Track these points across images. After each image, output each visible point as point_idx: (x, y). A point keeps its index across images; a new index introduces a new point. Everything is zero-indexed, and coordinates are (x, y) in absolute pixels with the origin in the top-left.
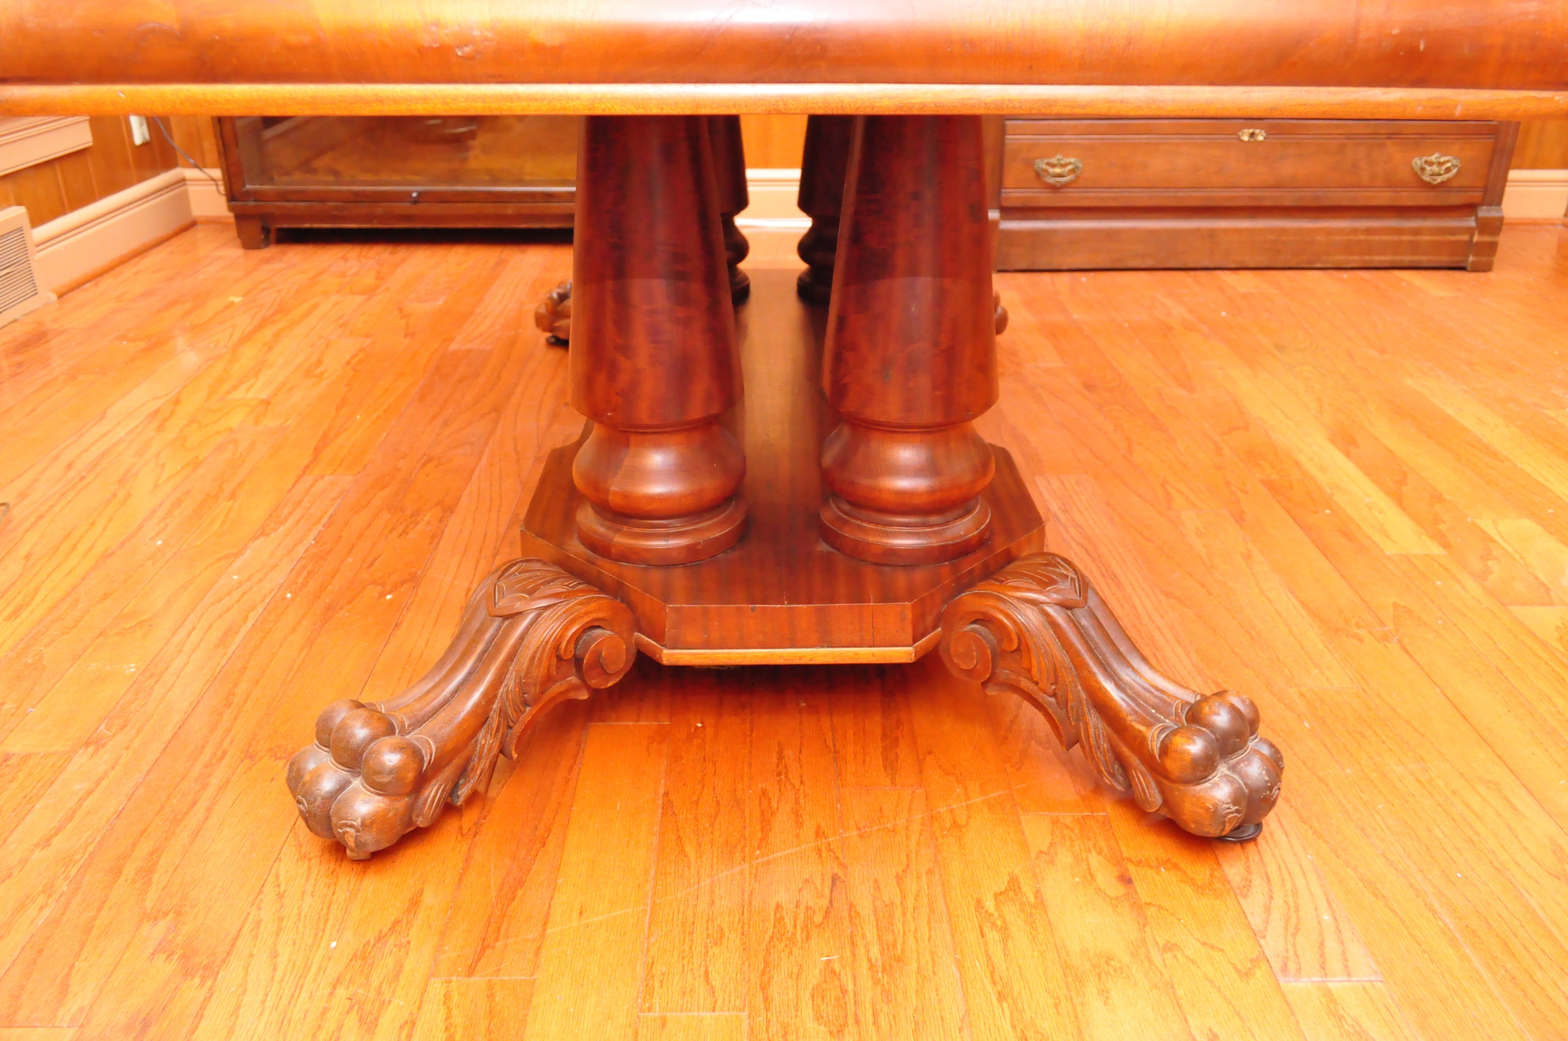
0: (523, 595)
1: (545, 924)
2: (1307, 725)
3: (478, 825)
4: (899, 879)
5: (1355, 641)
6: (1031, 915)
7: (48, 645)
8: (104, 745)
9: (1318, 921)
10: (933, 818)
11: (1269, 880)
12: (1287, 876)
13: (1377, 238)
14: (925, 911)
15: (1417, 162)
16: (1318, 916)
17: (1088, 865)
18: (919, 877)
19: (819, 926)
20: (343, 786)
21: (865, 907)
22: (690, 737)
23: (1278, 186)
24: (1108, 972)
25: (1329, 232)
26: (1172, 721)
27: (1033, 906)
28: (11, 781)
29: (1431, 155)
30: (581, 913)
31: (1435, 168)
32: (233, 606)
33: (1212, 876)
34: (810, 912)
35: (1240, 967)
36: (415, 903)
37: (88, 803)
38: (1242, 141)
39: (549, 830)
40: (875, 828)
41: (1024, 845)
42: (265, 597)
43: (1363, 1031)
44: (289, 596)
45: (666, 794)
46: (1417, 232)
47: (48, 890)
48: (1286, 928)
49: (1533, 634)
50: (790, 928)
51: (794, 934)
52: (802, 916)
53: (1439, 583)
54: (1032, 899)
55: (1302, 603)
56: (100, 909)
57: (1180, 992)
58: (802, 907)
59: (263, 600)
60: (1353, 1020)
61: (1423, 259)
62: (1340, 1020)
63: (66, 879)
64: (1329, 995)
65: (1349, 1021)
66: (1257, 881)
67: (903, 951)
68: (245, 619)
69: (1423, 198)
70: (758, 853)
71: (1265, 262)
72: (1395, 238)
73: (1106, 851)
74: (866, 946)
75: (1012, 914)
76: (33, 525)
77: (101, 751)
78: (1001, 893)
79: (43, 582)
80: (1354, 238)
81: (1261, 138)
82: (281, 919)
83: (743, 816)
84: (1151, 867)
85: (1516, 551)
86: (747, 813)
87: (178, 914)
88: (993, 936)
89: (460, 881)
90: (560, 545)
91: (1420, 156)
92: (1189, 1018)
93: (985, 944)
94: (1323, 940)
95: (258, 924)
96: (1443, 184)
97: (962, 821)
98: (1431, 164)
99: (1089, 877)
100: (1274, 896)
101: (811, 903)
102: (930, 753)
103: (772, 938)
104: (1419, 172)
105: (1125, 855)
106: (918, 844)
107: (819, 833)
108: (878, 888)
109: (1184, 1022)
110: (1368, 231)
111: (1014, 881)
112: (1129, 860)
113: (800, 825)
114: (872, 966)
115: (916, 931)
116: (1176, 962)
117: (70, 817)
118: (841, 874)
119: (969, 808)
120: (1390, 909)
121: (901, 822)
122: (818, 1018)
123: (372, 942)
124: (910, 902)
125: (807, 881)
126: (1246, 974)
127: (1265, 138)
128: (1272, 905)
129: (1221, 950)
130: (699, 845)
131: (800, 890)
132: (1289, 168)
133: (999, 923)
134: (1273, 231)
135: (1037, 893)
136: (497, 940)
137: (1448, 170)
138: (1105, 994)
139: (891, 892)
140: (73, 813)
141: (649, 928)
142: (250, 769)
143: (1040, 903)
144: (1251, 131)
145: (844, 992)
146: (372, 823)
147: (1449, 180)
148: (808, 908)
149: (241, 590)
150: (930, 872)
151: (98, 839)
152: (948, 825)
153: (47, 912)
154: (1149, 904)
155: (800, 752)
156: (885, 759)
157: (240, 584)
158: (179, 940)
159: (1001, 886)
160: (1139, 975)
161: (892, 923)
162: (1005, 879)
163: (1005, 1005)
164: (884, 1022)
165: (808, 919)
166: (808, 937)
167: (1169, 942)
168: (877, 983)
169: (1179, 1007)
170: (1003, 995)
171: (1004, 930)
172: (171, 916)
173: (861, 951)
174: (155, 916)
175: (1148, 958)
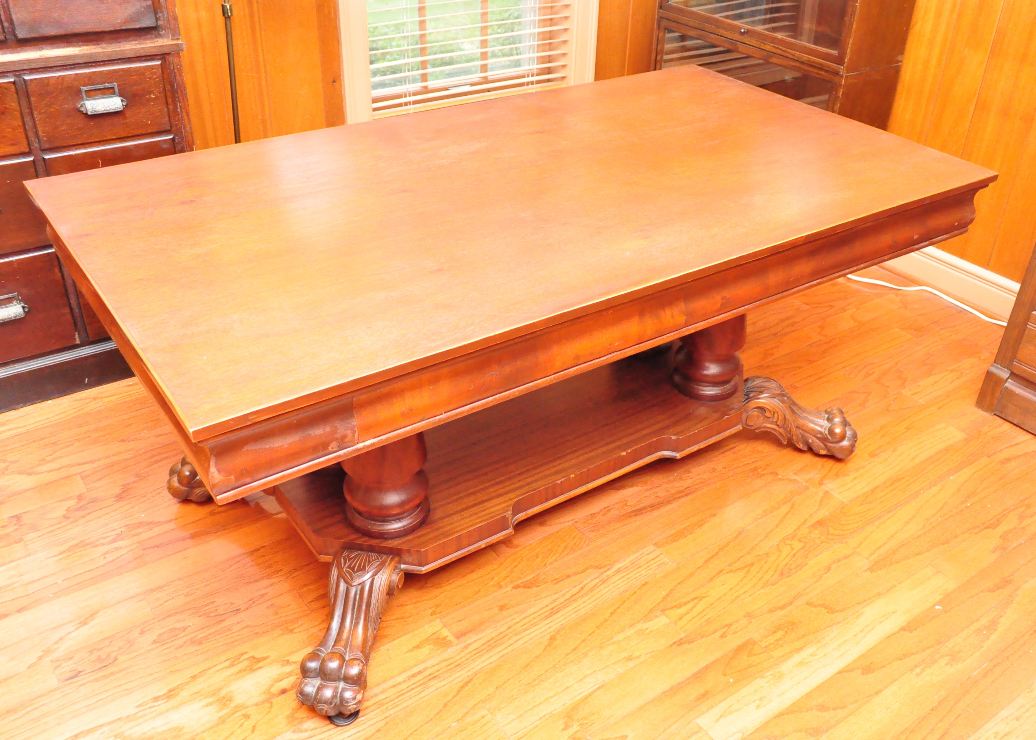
4: (247, 627)
6: (246, 670)
10: (293, 621)
14: (231, 640)
17: (286, 678)
18: (251, 631)
21: (225, 623)
24: (223, 702)
27: (251, 669)
33: (302, 718)
34: (215, 611)
40: (275, 608)
50: (203, 609)
51: (200, 612)
52: (211, 610)
57: (221, 726)
58: (217, 608)
66: (309, 733)
67: (206, 642)
74: (203, 632)
75: (243, 664)
78: (254, 657)
88: (227, 663)
92: (207, 732)
93: (220, 663)
97: (296, 630)
99: (279, 680)
101: (220, 609)
103: (195, 607)
106: (272, 623)
107: (263, 595)
108: (238, 623)
109: (204, 731)
111: (265, 658)
113: (266, 588)
114: (193, 638)
115: (219, 642)
116: (239, 720)
118: (241, 610)
121: (284, 614)
122: (160, 635)
124: (234, 634)
125: (232, 603)
131: (226, 604)
133: (235, 663)
135: (261, 667)
138: (210, 704)
139: (238, 627)
145: (176, 636)
152: (290, 628)
154: (271, 703)
159: (258, 656)
160: (224, 712)
161: (219, 634)
162: (265, 655)
163: (190, 679)
164: (165, 652)
165: (211, 612)
166: (200, 616)
167: (250, 715)
168: (185, 642)
169: (211, 728)
170: (194, 677)
171: (232, 665)
172: (140, 478)
173: (200, 632)
174: (137, 475)
175: (236, 712)
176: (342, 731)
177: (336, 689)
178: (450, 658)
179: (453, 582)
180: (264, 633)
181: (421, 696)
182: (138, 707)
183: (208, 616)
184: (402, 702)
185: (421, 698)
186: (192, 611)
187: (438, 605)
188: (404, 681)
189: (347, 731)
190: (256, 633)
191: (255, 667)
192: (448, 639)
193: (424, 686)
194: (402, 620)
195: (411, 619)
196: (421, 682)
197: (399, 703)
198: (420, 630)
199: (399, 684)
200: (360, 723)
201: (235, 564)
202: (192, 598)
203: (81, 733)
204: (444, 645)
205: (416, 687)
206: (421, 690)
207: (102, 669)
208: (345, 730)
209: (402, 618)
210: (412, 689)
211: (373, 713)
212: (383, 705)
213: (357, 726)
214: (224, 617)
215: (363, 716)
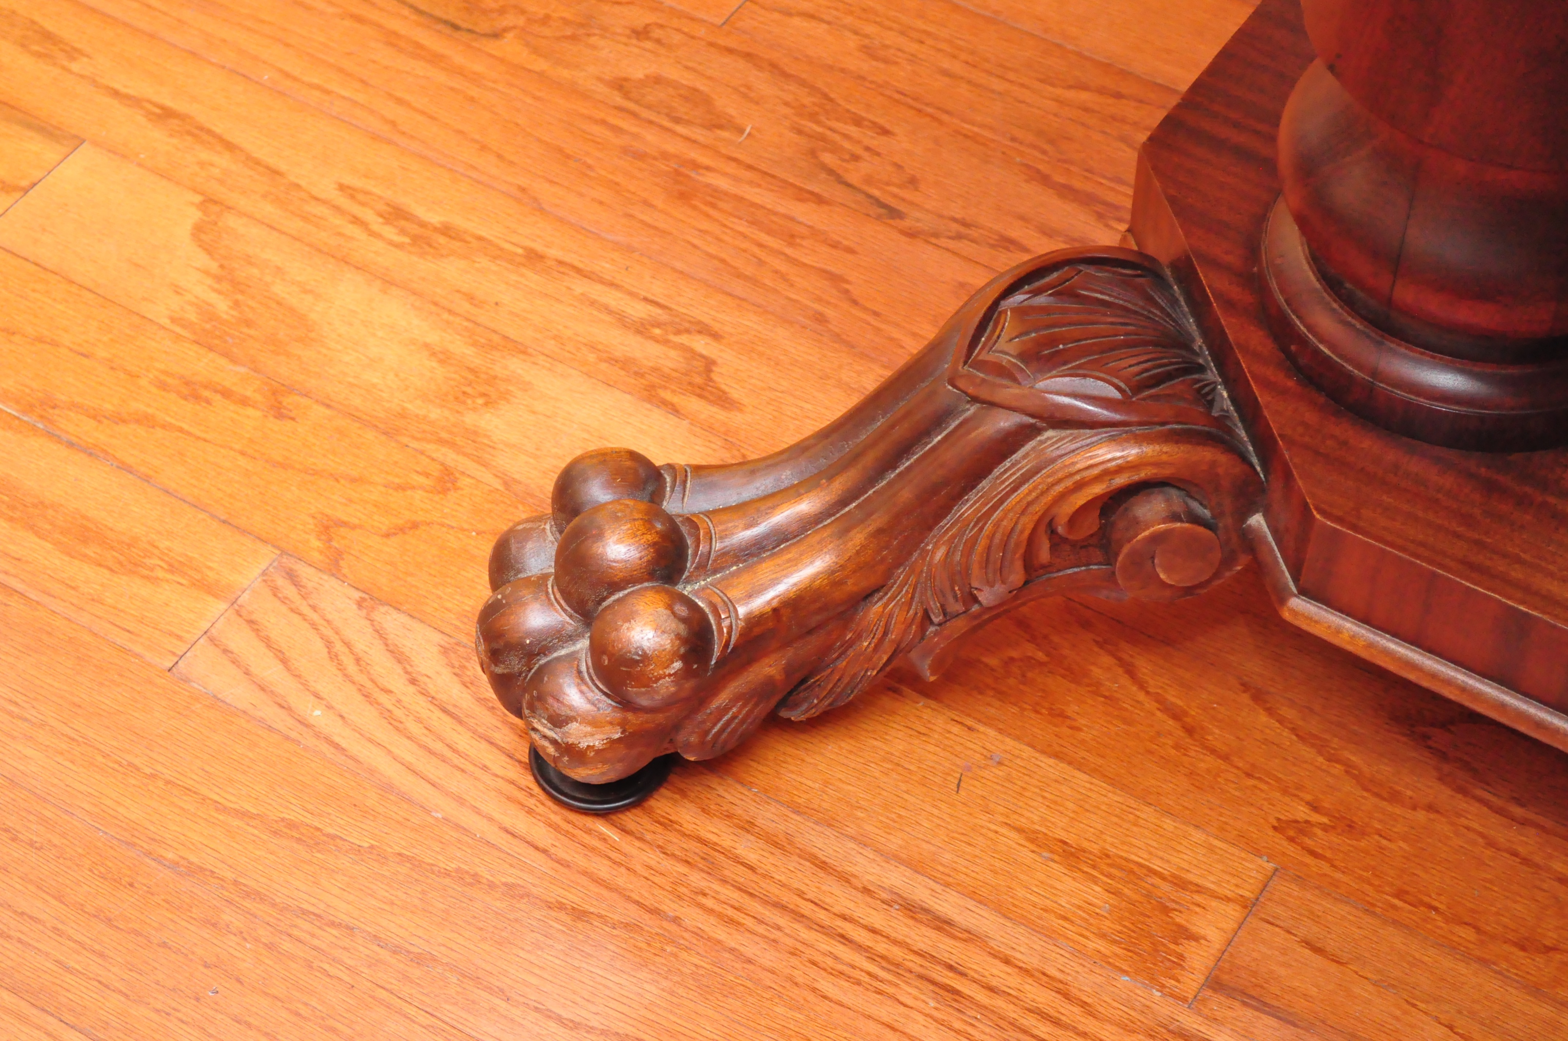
4: (834, 278)
6: (640, 374)
9: (322, 699)
11: (445, 711)
12: (429, 741)
14: (749, 269)
16: (329, 707)
18: (820, 300)
24: (469, 385)
27: (653, 387)
34: (847, 157)
35: (343, 531)
43: (134, 573)
48: (348, 645)
50: (835, 124)
51: (819, 123)
52: (847, 145)
57: (370, 435)
60: (157, 578)
62: (170, 565)
64: (211, 589)
65: (160, 574)
67: (695, 208)
74: (735, 178)
75: (661, 355)
78: (709, 371)
88: (638, 311)
92: (328, 412)
94: (288, 669)
100: (411, 689)
101: (863, 165)
103: (831, 100)
108: (834, 245)
109: (327, 402)
111: (721, 400)
114: (695, 166)
115: (718, 239)
116: (418, 469)
118: (895, 223)
120: (252, 817)
122: (658, 80)
124: (780, 265)
125: (914, 181)
126: (327, 528)
128: (399, 669)
129: (387, 535)
131: (899, 167)
133: (657, 331)
135: (676, 410)
138: (443, 357)
143: (652, 399)
145: (677, 120)
148: (856, 158)
159: (722, 378)
160: (435, 413)
161: (753, 223)
162: (735, 394)
163: (520, 251)
164: (597, 130)
165: (835, 149)
166: (800, 132)
167: (457, 489)
168: (665, 156)
169: (353, 415)
170: (533, 258)
171: (641, 329)
173: (731, 168)
175: (452, 445)
176: (520, 796)
177: (561, 637)
178: (1084, 1004)
179: (1524, 822)
180: (837, 337)
181: (826, 985)
182: (342, 187)
183: (813, 153)
184: (761, 929)
185: (814, 990)
186: (807, 100)
187: (1351, 826)
188: (866, 891)
189: (530, 812)
190: (820, 319)
191: (667, 395)
192: (1189, 949)
193: (882, 974)
194: (1181, 733)
195: (1208, 762)
196: (897, 953)
197: (749, 922)
198: (1169, 824)
199: (845, 878)
200: (587, 839)
201: (1101, 91)
202: (865, 66)
203: (182, 117)
204: (1146, 945)
205: (859, 947)
206: (856, 974)
207: (440, 27)
208: (531, 802)
209: (1190, 731)
210: (844, 939)
211: (653, 858)
212: (711, 870)
213: (567, 834)
214: (838, 193)
215: (625, 831)
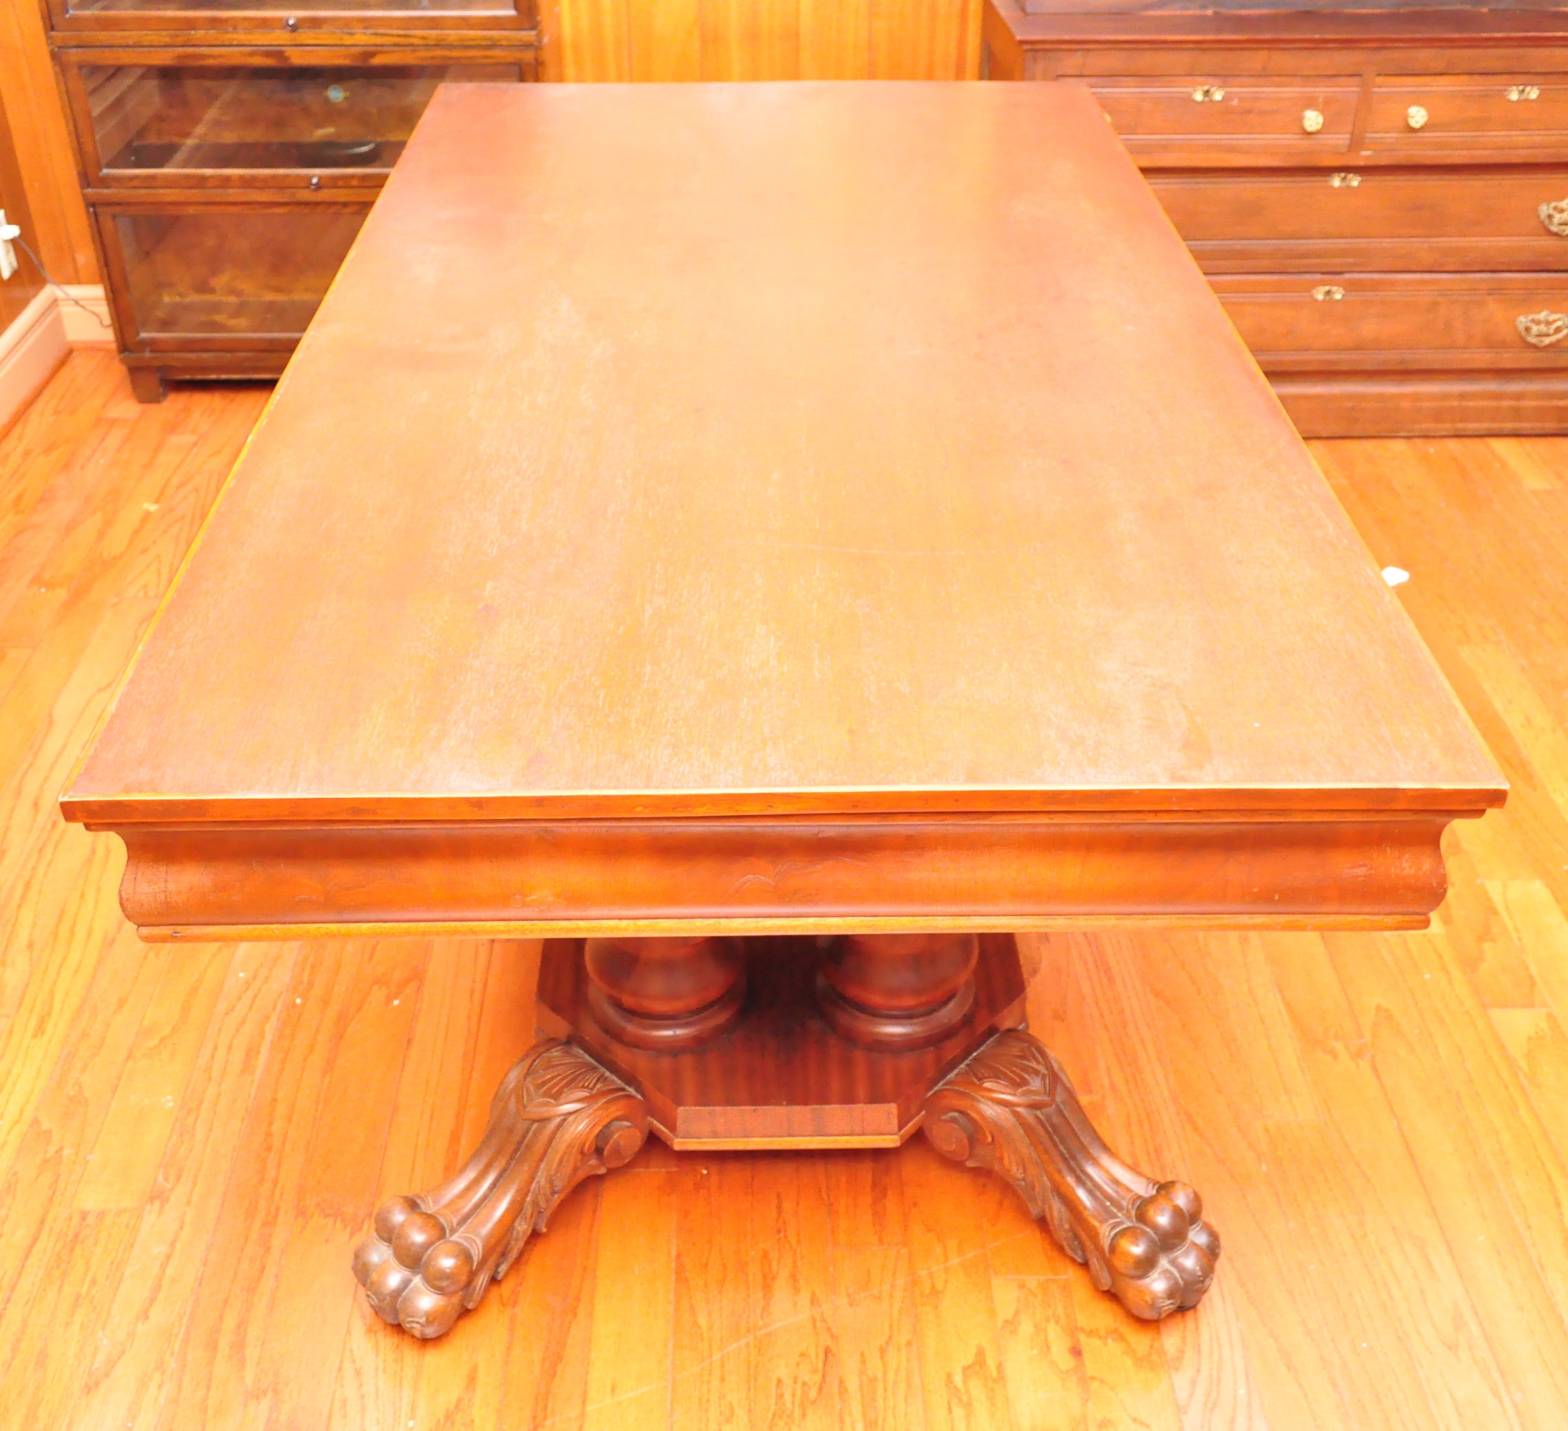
0: (549, 1100)
1: (584, 1401)
2: (1264, 1168)
3: (515, 1293)
4: (882, 1352)
5: (1329, 1058)
6: (992, 1390)
7: (84, 1070)
8: (167, 1201)
9: (1235, 1396)
10: (914, 1282)
11: (1200, 1354)
12: (1216, 1346)
13: (1471, 404)
14: (902, 1386)
15: (1522, 321)
16: (1235, 1391)
17: (1046, 1336)
18: (899, 1350)
19: (813, 1403)
20: (406, 1283)
21: (853, 1384)
22: (698, 1187)
23: (1358, 348)
25: (1416, 397)
26: (1124, 1215)
27: (995, 1381)
28: (95, 1244)
29: (1539, 313)
30: (613, 1390)
31: (1543, 328)
32: (247, 1015)
33: (1151, 1347)
34: (806, 1388)
36: (472, 1380)
37: (169, 1270)
38: (1316, 301)
39: (578, 1299)
40: (863, 1295)
41: (992, 1312)
42: (276, 1003)
44: (298, 1001)
45: (679, 1256)
46: (1519, 396)
47: (160, 1367)
48: (1206, 1404)
49: (1503, 1047)
50: (789, 1405)
51: (792, 1412)
52: (799, 1392)
53: (1428, 976)
54: (995, 1374)
55: (1287, 1005)
56: (208, 1388)
58: (800, 1382)
59: (274, 1009)
61: (1526, 426)
63: (172, 1354)
66: (1189, 1353)
68: (262, 1035)
69: (1527, 359)
70: (761, 1323)
71: (1338, 430)
72: (1493, 403)
73: (1063, 1320)
74: (853, 1423)
75: (976, 1389)
76: (23, 898)
77: (167, 1207)
78: (969, 1367)
79: (55, 983)
80: (1447, 404)
81: (1338, 296)
82: (362, 1397)
83: (747, 1282)
84: (1100, 1337)
85: (1516, 929)
86: (751, 1277)
87: (276, 1392)
89: (508, 1355)
90: (574, 1022)
91: (1526, 314)
93: (952, 1420)
94: (1235, 1416)
95: (344, 1402)
96: (1550, 346)
97: (939, 1286)
98: (1538, 323)
99: (1045, 1349)
100: (1202, 1369)
101: (807, 1379)
102: (915, 1204)
103: (774, 1415)
104: (1524, 333)
105: (1079, 1324)
106: (900, 1313)
107: (814, 1301)
108: (864, 1363)
110: (1462, 396)
111: (980, 1353)
112: (1082, 1330)
113: (797, 1290)
115: (894, 1408)
117: (157, 1288)
118: (833, 1348)
119: (947, 1270)
120: (1299, 1383)
121: (886, 1287)
123: (442, 1421)
124: (891, 1376)
125: (803, 1355)
127: (1343, 296)
128: (1198, 1379)
129: (1148, 1426)
130: (710, 1314)
131: (798, 1365)
132: (1369, 329)
134: (1350, 397)
135: (1000, 1367)
136: (545, 1418)
137: (1558, 330)
139: (875, 1364)
140: (160, 1279)
141: (672, 1405)
142: (304, 1228)
143: (1001, 1378)
144: (1327, 288)
146: (435, 1318)
147: (1559, 341)
148: (804, 1384)
149: (250, 993)
150: (909, 1344)
151: (189, 1310)
152: (927, 1291)
153: (165, 1390)
154: (1093, 1378)
155: (798, 1204)
156: (874, 1213)
157: (248, 984)
158: (283, 1419)
159: (969, 1361)
162: (973, 1350)
165: (805, 1395)
166: (804, 1416)
167: (1105, 1418)
172: (270, 1394)
174: (257, 1395)
180: (915, 1331)
186: (781, 1423)
202: (741, 1414)
214: (832, 1379)
